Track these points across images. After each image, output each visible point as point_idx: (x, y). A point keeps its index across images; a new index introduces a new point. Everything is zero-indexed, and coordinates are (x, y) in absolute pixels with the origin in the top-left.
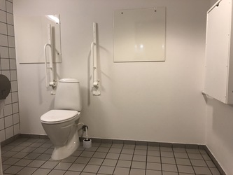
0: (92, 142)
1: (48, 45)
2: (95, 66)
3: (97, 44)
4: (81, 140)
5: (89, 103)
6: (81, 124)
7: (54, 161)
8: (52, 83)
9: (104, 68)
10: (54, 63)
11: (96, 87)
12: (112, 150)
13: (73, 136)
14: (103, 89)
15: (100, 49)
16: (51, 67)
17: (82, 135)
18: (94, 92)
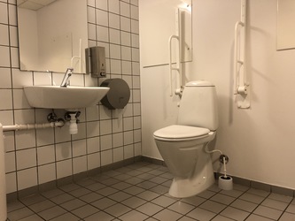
0: (233, 181)
1: (174, 37)
2: (242, 60)
3: (247, 25)
4: (217, 176)
5: (231, 121)
6: (217, 151)
7: (171, 197)
8: (178, 90)
9: (258, 63)
10: (183, 62)
11: (243, 94)
12: (268, 202)
13: (203, 167)
14: (255, 98)
15: (252, 32)
16: (178, 67)
17: (219, 170)
18: (240, 104)
